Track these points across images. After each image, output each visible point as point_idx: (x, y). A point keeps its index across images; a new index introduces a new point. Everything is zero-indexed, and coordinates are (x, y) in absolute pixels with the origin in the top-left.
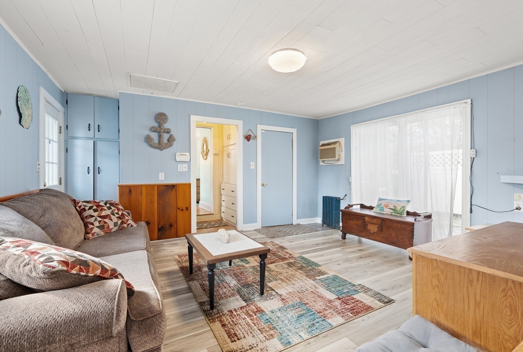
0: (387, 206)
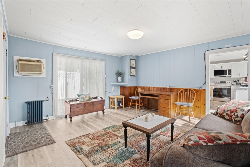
0: (86, 97)
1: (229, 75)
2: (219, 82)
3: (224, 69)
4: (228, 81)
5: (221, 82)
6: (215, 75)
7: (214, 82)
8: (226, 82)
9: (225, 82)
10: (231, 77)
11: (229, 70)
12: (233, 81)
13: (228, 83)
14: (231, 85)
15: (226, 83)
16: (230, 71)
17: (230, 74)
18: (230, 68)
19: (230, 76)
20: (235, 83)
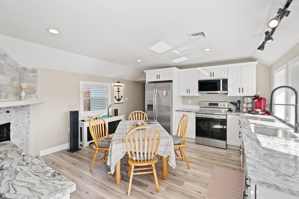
1: (223, 90)
2: (207, 104)
3: (215, 78)
4: (222, 103)
5: (210, 104)
6: (199, 90)
7: (200, 104)
8: (219, 103)
9: (217, 105)
10: (227, 94)
11: (223, 80)
12: (230, 102)
13: (222, 107)
14: (227, 110)
15: (219, 106)
16: (225, 81)
17: (225, 88)
18: (225, 77)
19: (226, 92)
20: (233, 108)
